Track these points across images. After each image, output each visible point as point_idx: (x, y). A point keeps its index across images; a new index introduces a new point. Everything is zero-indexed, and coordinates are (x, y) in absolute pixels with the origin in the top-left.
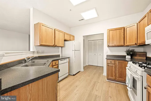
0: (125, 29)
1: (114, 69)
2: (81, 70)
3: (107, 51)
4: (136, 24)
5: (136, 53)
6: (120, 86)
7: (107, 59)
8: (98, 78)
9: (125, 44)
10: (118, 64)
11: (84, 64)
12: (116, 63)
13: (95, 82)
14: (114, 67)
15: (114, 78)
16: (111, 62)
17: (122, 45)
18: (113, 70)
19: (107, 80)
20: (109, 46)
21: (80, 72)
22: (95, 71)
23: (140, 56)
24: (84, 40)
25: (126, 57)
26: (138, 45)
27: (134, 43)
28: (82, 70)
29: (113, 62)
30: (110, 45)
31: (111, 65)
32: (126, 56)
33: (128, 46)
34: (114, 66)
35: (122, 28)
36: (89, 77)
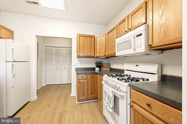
0: (96, 38)
1: (86, 86)
2: (30, 99)
3: (76, 63)
4: (105, 35)
5: (103, 65)
6: (92, 104)
7: (78, 74)
8: (65, 103)
9: (96, 56)
10: (90, 79)
11: (37, 86)
12: (88, 78)
13: (62, 113)
14: (86, 84)
15: (86, 97)
16: (83, 77)
17: (92, 56)
18: (85, 88)
19: (77, 103)
20: (79, 57)
21: (29, 104)
22: (58, 93)
23: (106, 68)
24: (38, 43)
25: (96, 70)
26: (106, 56)
27: (103, 55)
28: (34, 97)
29: (85, 76)
30: (80, 55)
31: (83, 81)
32: (95, 68)
33: (97, 57)
34: (86, 82)
35: (92, 37)
36: (49, 107)
